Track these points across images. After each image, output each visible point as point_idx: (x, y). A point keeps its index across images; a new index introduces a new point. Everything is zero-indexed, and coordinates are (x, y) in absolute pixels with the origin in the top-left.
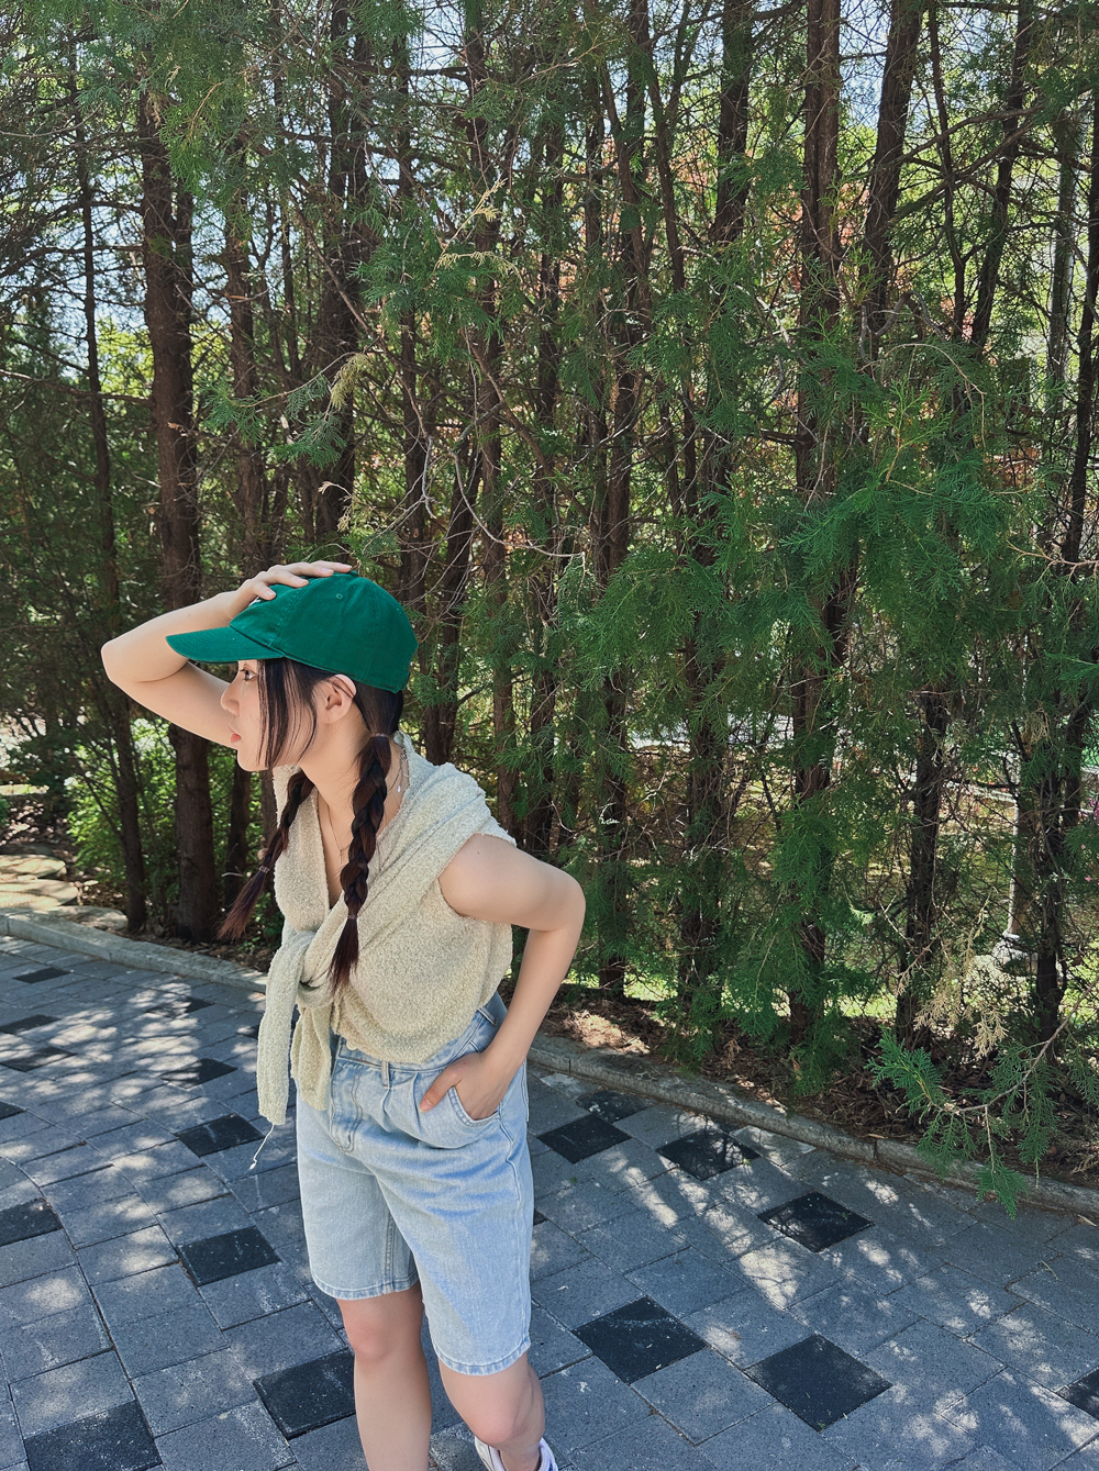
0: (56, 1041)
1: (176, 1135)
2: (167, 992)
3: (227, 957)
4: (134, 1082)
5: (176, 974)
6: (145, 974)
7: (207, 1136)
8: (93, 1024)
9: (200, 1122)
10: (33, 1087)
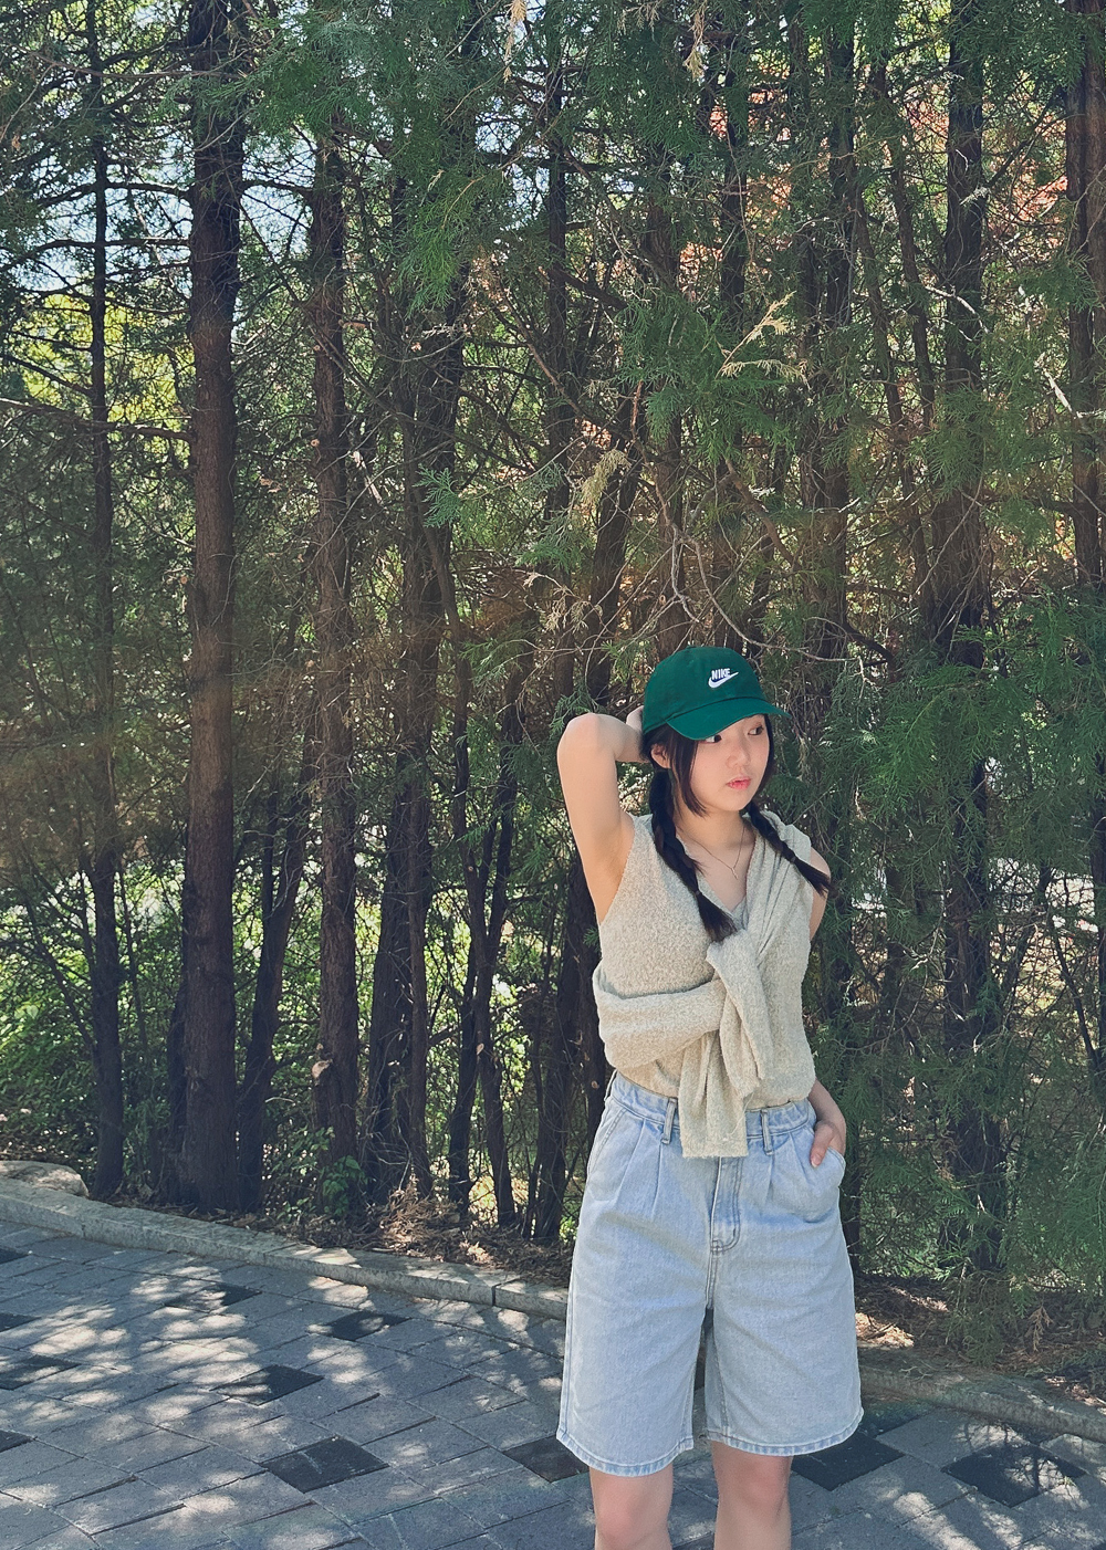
0: (41, 1349)
1: (261, 1464)
2: (186, 1278)
3: (263, 1228)
4: (178, 1399)
5: (191, 1254)
6: (143, 1254)
7: (306, 1465)
8: (90, 1325)
9: (292, 1447)
10: (30, 1410)
